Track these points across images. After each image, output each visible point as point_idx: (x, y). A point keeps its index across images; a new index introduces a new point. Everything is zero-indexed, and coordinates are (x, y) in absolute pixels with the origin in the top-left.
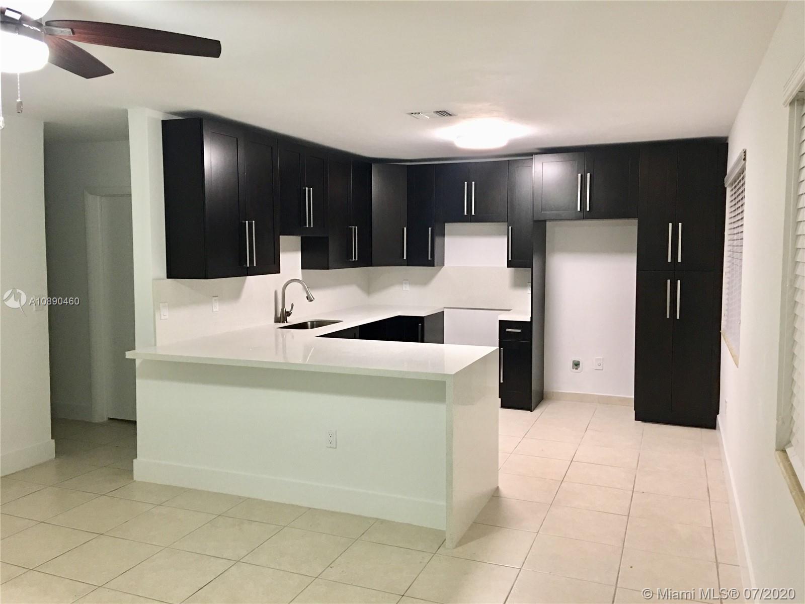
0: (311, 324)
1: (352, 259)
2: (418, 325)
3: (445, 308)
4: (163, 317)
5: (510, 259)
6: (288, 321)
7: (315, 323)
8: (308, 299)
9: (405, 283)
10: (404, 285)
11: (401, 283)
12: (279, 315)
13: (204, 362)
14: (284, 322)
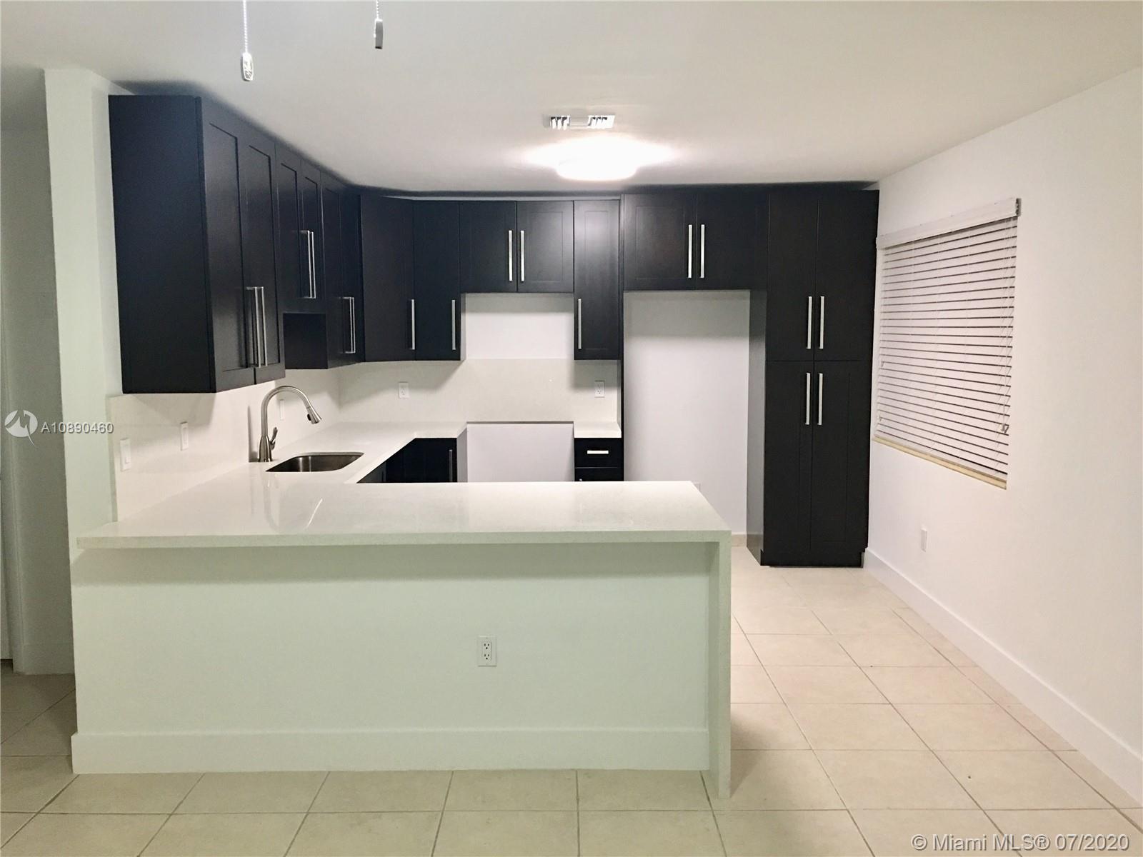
0: (304, 461)
1: (350, 350)
2: (448, 452)
3: (468, 423)
4: (125, 467)
5: (580, 347)
6: (273, 458)
7: (310, 458)
8: (310, 419)
9: (403, 387)
10: (401, 390)
11: (396, 385)
12: (256, 449)
13: (259, 544)
14: (267, 461)
